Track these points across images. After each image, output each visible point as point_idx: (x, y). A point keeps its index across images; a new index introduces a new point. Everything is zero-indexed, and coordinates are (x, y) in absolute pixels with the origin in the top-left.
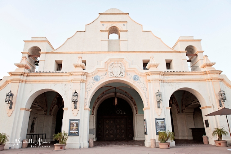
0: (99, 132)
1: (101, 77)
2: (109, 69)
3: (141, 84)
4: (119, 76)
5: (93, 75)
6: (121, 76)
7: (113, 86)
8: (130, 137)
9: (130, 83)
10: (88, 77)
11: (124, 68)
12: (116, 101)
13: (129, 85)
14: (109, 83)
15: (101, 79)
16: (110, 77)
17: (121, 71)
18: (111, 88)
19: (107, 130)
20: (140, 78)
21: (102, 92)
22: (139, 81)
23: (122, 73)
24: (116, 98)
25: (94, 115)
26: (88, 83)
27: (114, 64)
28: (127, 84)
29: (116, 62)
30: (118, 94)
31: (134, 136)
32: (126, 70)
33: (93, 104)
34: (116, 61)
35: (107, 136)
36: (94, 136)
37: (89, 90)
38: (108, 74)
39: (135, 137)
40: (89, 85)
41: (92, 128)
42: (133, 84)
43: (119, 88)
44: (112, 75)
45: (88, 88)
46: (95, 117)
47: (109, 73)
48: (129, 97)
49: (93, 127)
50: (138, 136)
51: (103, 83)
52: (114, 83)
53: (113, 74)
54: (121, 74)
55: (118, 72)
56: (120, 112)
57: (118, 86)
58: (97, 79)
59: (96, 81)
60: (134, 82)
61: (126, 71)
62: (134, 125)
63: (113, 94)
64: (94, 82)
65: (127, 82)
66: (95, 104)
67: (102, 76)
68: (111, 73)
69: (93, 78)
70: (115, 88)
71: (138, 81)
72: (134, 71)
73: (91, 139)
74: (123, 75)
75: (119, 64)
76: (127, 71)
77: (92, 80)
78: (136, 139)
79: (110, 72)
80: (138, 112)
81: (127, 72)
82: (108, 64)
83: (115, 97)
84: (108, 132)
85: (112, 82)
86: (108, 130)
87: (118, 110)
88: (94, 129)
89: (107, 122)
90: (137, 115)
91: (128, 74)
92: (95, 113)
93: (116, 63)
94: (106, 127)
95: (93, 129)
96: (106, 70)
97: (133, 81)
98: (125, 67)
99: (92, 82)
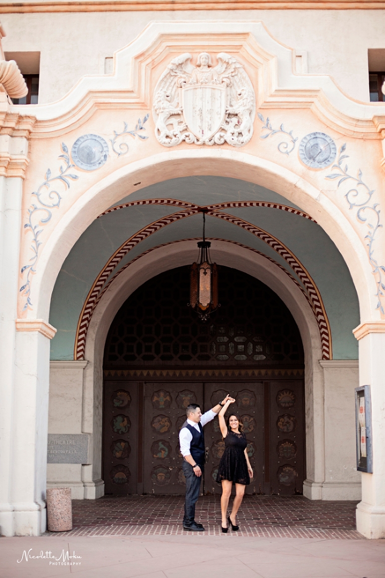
0: (118, 455)
1: (113, 142)
2: (159, 93)
3: (350, 184)
4: (216, 139)
5: (68, 131)
6: (228, 137)
7: (191, 202)
8: (283, 480)
9: (284, 181)
10: (38, 146)
11: (246, 89)
12: (205, 284)
13: (279, 190)
14: (159, 179)
15: (112, 155)
16: (162, 145)
17: (231, 110)
18: (178, 210)
19: (161, 446)
20: (343, 149)
21: (129, 235)
22: (336, 171)
23: (234, 120)
24: (205, 266)
25: (84, 364)
26: (36, 180)
27: (190, 68)
28: (267, 185)
29: (202, 57)
30: (214, 246)
31: (308, 477)
32: (260, 103)
33: (82, 302)
34: (203, 47)
35: (161, 476)
36: (88, 471)
37: (45, 222)
38: (153, 125)
39: (311, 482)
40: (44, 193)
41: (79, 432)
42: (300, 184)
43: (226, 211)
44: (177, 129)
45: (39, 206)
46: (90, 372)
47: (160, 123)
48: (284, 263)
49: (79, 424)
50: (329, 479)
51: (123, 180)
52: (191, 181)
53: (182, 127)
54: (230, 128)
55: (211, 111)
56: (231, 345)
57: (219, 202)
58: (88, 159)
59: (84, 167)
60: (303, 176)
61: (262, 110)
62: (308, 421)
63: (193, 246)
64: (73, 171)
65: (267, 172)
66: (94, 300)
67: (119, 140)
68: (174, 120)
69: (64, 149)
70: (204, 210)
71: (329, 171)
72: (305, 107)
73: (55, 492)
74: (245, 133)
75: (219, 68)
76: (268, 107)
77: (62, 162)
78: (315, 492)
79: (167, 113)
80: (336, 348)
81: (265, 114)
82: (154, 66)
83: (201, 263)
84: (163, 454)
85: (180, 174)
86: (164, 442)
87: (226, 339)
88: (89, 438)
89: (162, 399)
90: (324, 363)
91: (275, 125)
92: (90, 352)
93: (202, 61)
94: (156, 426)
95: (84, 435)
96: (143, 105)
97: (300, 167)
98: (255, 86)
99: (59, 174)
